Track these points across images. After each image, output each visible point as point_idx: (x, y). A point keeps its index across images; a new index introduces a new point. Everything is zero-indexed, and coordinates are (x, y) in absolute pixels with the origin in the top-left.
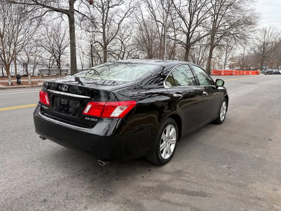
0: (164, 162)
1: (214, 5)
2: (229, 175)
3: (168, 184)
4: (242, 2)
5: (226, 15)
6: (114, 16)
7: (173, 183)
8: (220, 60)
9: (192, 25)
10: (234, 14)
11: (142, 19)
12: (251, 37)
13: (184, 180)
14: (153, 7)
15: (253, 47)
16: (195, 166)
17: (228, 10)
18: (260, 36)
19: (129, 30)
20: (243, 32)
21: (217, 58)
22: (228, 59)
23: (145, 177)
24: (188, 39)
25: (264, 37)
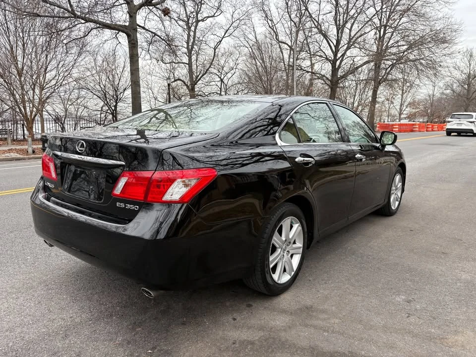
0: (279, 290)
1: (378, 11)
2: (408, 317)
3: (283, 334)
4: (429, 5)
5: (400, 27)
6: (207, 35)
7: (293, 332)
8: (392, 105)
9: (340, 46)
10: (414, 25)
11: (255, 40)
12: (446, 65)
13: (315, 327)
14: (274, 19)
15: (449, 84)
16: (340, 298)
17: (404, 20)
18: (462, 64)
19: (234, 58)
20: (432, 55)
21: (386, 102)
22: (406, 104)
23: (238, 319)
24: (335, 70)
25: (469, 65)
